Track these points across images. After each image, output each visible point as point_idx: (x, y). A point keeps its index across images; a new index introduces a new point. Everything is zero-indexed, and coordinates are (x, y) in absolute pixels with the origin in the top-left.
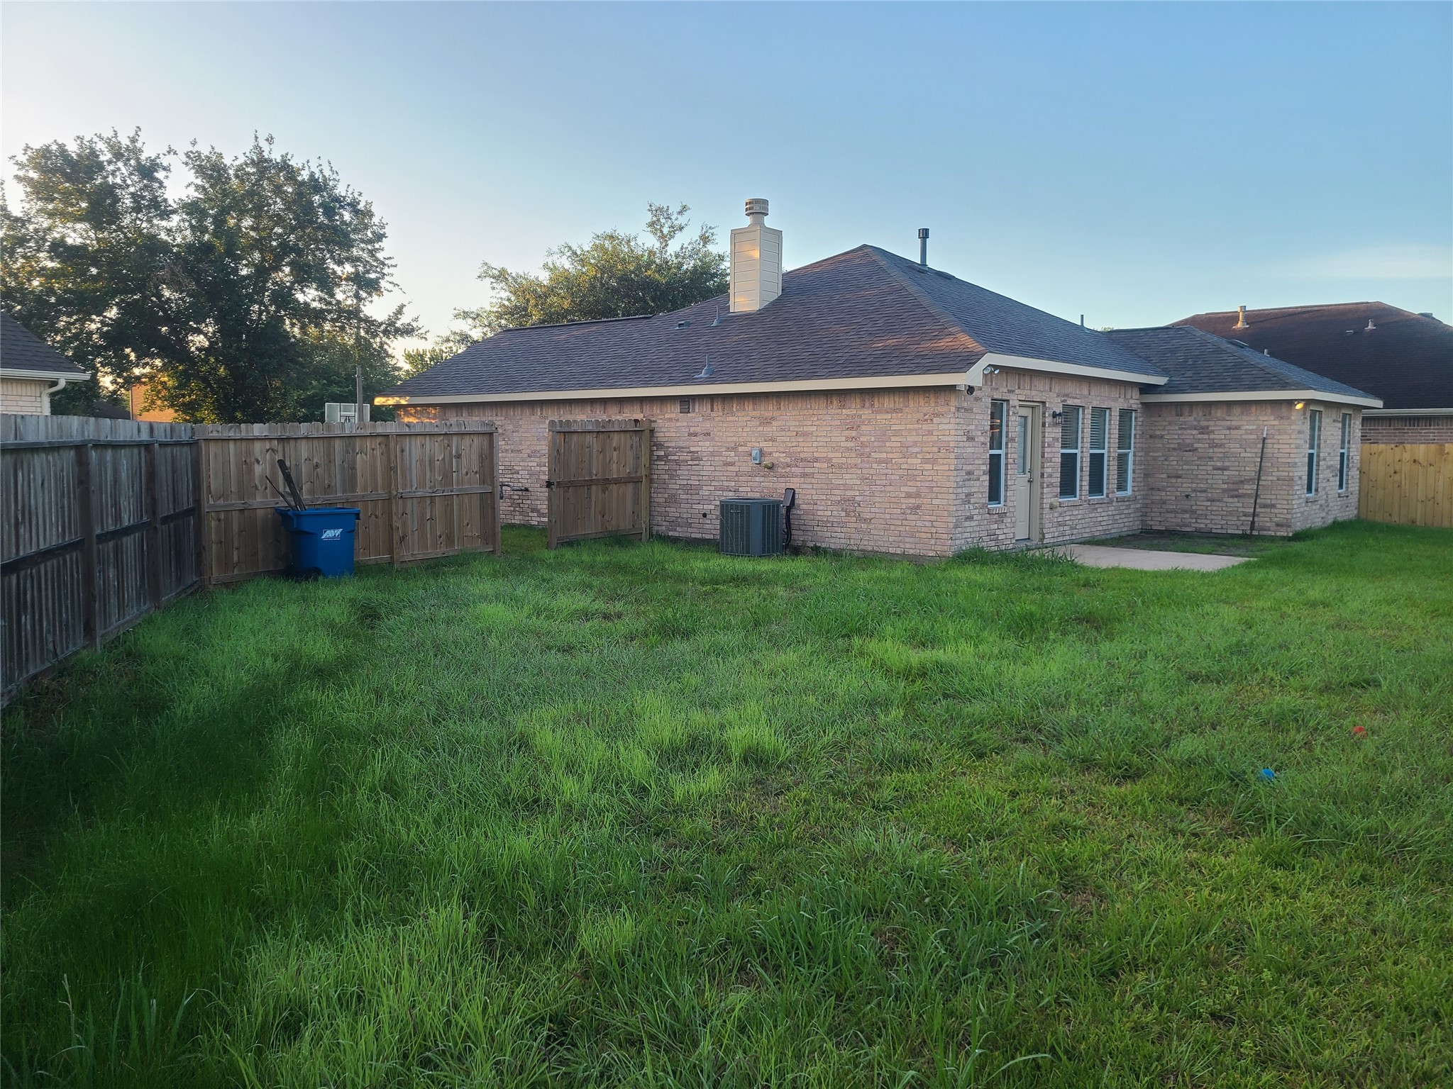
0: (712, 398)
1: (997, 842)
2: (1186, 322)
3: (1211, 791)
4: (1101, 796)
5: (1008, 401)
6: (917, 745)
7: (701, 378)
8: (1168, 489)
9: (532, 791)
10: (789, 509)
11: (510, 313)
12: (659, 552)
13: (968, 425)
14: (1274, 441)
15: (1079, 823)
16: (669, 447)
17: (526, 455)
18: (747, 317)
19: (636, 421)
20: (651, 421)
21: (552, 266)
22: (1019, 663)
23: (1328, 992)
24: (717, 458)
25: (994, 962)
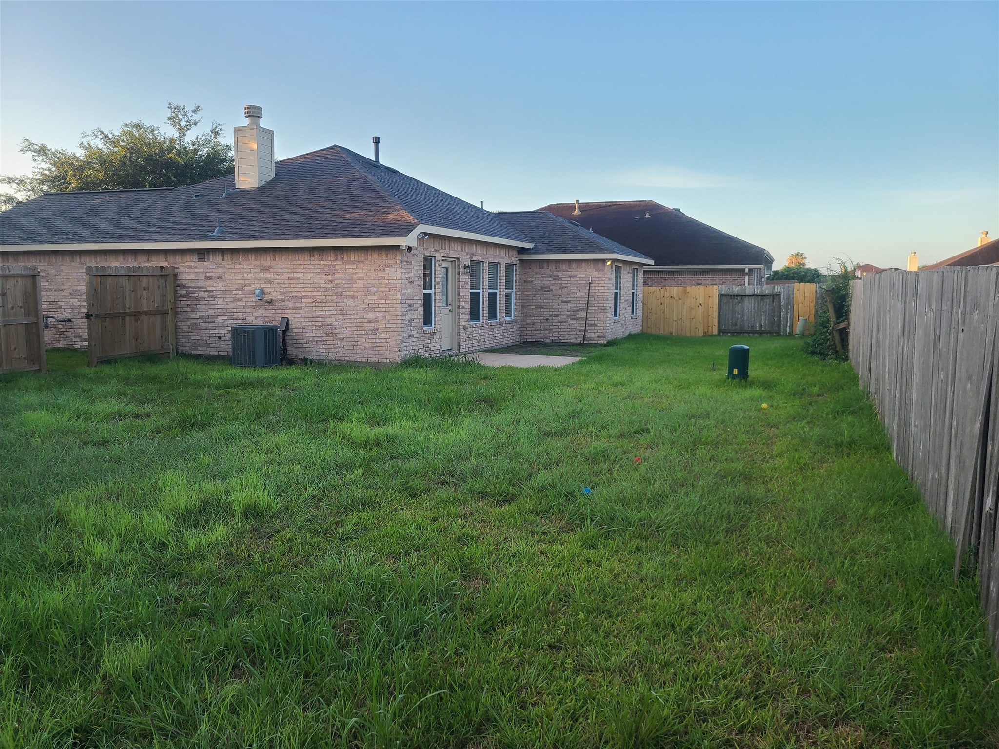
0: (223, 251)
1: (422, 552)
2: (545, 208)
3: (555, 505)
4: (490, 515)
5: (435, 257)
6: (371, 492)
7: (213, 236)
8: (536, 315)
9: (67, 556)
10: (284, 332)
11: (51, 181)
12: (183, 366)
13: (409, 273)
14: (596, 285)
15: (475, 534)
16: (190, 287)
17: (68, 294)
18: (249, 192)
19: (162, 267)
20: (175, 268)
21: (87, 146)
22: (441, 432)
23: (615, 621)
24: (228, 296)
25: (416, 634)
